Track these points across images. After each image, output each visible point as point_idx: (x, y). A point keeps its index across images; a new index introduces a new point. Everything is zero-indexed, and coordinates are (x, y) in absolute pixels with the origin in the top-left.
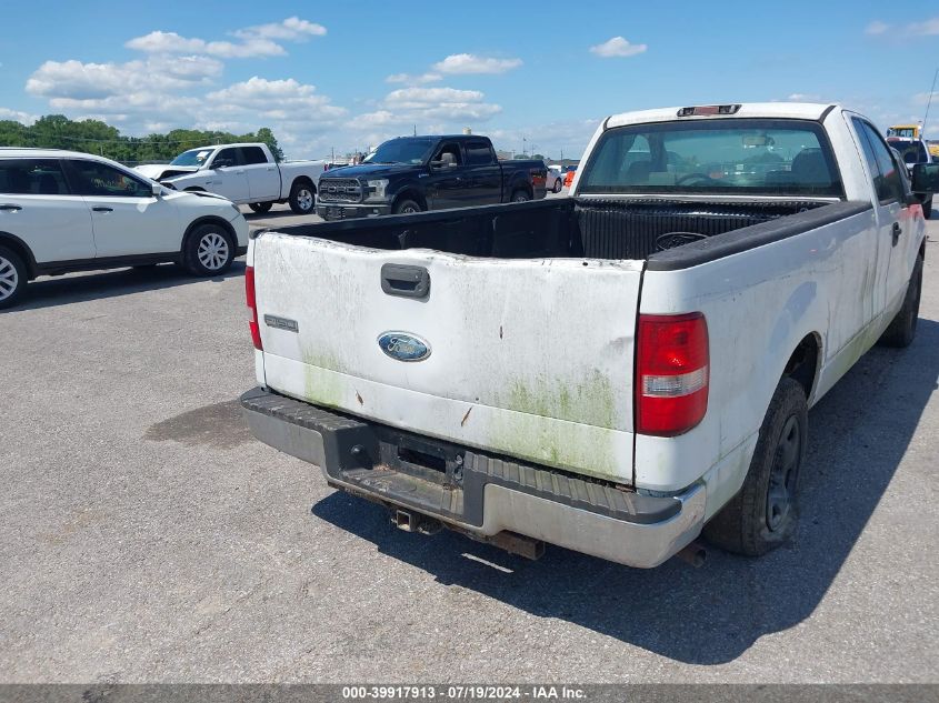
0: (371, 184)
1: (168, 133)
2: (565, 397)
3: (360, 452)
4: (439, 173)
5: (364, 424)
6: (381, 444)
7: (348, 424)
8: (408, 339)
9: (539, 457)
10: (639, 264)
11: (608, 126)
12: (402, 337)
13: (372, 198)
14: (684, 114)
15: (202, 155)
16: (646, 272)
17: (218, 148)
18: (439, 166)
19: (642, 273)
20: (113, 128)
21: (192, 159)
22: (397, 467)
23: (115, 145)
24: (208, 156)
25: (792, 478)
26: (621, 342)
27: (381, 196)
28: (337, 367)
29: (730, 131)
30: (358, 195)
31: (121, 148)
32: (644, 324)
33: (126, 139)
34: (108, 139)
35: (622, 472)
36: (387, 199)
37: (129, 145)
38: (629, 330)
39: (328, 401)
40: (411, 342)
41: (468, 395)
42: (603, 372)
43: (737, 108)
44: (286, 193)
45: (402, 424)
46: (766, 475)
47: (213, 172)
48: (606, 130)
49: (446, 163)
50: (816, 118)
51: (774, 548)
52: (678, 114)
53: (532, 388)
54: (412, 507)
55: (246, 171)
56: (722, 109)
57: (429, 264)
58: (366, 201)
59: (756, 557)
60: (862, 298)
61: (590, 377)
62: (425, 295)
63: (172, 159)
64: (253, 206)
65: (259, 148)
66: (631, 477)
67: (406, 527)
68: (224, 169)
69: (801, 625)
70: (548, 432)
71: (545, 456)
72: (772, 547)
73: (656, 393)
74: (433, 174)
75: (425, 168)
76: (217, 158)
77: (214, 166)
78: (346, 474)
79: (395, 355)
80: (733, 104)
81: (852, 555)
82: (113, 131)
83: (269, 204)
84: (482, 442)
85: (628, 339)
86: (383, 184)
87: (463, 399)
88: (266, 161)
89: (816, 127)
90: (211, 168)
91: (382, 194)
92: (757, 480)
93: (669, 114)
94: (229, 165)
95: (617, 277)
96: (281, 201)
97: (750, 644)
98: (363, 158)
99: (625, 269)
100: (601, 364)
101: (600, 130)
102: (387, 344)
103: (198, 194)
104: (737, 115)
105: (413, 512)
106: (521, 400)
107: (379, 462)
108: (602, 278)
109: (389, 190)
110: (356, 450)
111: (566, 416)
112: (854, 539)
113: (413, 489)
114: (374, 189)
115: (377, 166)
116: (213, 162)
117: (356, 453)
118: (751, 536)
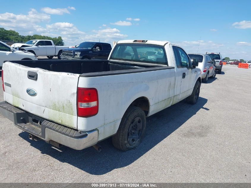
0: (76, 53)
1: (33, 35)
2: (63, 107)
3: (23, 119)
4: (95, 52)
5: (25, 112)
6: (29, 117)
7: (20, 112)
8: (32, 90)
9: (59, 122)
10: (78, 75)
11: (118, 43)
12: (31, 90)
13: (76, 57)
14: (135, 42)
15: (34, 42)
16: (80, 77)
17: (38, 40)
18: (95, 50)
19: (79, 78)
20: (18, 33)
21: (31, 43)
22: (32, 124)
23: (17, 37)
24: (35, 42)
25: (140, 133)
26: (74, 94)
27: (78, 56)
28: (19, 97)
29: (144, 47)
30: (72, 56)
31: (19, 38)
32: (79, 89)
33: (21, 36)
34: (16, 35)
35: (75, 126)
36: (80, 57)
37: (21, 38)
38: (75, 91)
39: (17, 106)
40: (33, 91)
41: (44, 105)
42: (70, 101)
43: (147, 41)
44: (57, 54)
45: (31, 112)
46: (126, 130)
47: (36, 47)
48: (117, 44)
49: (97, 49)
50: (163, 45)
51: (131, 149)
52: (133, 42)
53: (57, 105)
54: (33, 134)
55: (46, 47)
56: (143, 41)
57: (37, 72)
58: (74, 57)
59: (124, 151)
60: (169, 90)
61: (68, 102)
62: (36, 79)
63: (26, 42)
64: (48, 57)
65: (50, 42)
66: (76, 127)
67: (31, 139)
68: (40, 46)
69: (126, 167)
70: (61, 115)
71: (60, 122)
72: (129, 149)
73: (83, 107)
74: (93, 52)
75: (92, 50)
76: (38, 43)
77: (37, 45)
78: (18, 124)
79: (29, 94)
80: (146, 40)
81: (149, 152)
82: (17, 34)
83: (53, 56)
84: (47, 118)
85: (75, 93)
86: (79, 53)
87: (43, 106)
88: (52, 45)
89: (162, 48)
90: (36, 46)
91: (79, 56)
92: (123, 131)
93: (131, 41)
94: (41, 45)
95: (74, 78)
96: (56, 56)
97: (110, 171)
98: (76, 46)
99: (76, 76)
100: (70, 99)
101: (116, 44)
102: (28, 91)
103: (24, 52)
104: (146, 43)
105: (33, 135)
106: (55, 107)
107: (28, 122)
108: (70, 78)
109: (80, 55)
110: (22, 118)
111: (64, 112)
112: (151, 148)
113: (34, 129)
114: (76, 55)
115: (79, 49)
116: (37, 44)
117: (21, 119)
118: (122, 145)
